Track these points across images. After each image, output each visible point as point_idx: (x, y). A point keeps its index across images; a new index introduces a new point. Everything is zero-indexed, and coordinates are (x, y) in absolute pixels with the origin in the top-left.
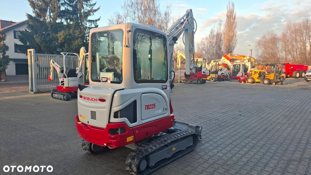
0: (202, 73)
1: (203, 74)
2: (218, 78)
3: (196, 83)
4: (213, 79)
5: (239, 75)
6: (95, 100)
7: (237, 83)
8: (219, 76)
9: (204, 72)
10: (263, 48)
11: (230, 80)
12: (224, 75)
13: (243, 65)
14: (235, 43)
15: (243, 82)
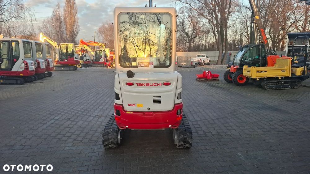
0: (75, 59)
1: (75, 61)
2: (84, 65)
3: (69, 70)
4: (80, 65)
5: (102, 60)
6: (158, 85)
7: (104, 68)
8: (85, 62)
9: (76, 58)
10: (103, 36)
11: (94, 66)
12: (89, 61)
13: (104, 51)
14: (78, 29)
15: (109, 67)
